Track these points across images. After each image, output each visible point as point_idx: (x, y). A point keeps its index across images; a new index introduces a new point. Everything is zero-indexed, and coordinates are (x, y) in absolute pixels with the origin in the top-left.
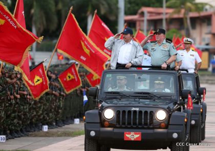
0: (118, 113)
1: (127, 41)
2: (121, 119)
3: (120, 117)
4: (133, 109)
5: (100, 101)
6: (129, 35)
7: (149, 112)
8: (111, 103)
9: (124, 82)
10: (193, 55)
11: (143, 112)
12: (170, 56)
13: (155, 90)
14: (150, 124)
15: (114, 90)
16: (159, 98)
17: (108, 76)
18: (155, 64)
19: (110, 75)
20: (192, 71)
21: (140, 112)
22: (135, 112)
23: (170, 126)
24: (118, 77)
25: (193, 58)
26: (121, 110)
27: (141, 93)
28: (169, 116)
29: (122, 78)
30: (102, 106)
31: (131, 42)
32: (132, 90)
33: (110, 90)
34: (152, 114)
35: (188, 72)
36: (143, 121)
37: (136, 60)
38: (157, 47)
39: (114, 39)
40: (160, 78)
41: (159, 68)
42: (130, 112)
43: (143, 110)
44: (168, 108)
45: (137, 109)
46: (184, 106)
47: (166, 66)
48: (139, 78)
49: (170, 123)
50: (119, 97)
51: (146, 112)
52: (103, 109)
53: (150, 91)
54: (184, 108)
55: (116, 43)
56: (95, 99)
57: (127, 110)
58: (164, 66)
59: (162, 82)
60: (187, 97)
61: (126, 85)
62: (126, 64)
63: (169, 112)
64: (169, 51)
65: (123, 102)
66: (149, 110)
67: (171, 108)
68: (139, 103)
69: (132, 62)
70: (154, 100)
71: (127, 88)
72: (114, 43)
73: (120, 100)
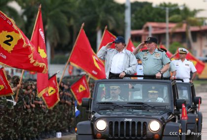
0: (110, 124)
1: (119, 50)
2: (114, 130)
3: (112, 128)
4: (126, 120)
5: (93, 112)
6: (121, 44)
7: (142, 123)
8: (105, 113)
9: (118, 92)
10: (188, 65)
11: (136, 123)
12: (162, 64)
13: (149, 101)
14: (144, 135)
16: (153, 108)
17: (100, 86)
18: (147, 73)
19: (103, 85)
20: (187, 81)
21: (133, 123)
22: (128, 123)
23: (163, 137)
24: (111, 87)
25: (188, 67)
26: (114, 121)
27: (134, 103)
28: (163, 127)
29: (115, 87)
30: (94, 117)
31: (124, 51)
32: (126, 100)
33: (103, 100)
34: (145, 125)
35: (183, 81)
36: (136, 131)
37: (130, 69)
38: (149, 56)
39: (106, 49)
40: (153, 88)
41: (153, 77)
42: (122, 123)
43: (137, 121)
44: (161, 119)
45: (130, 120)
46: (179, 116)
47: (160, 75)
48: (133, 88)
49: (164, 134)
50: (112, 107)
51: (139, 123)
52: (95, 120)
53: (145, 101)
54: (179, 119)
55: (108, 53)
56: (88, 109)
57: (120, 121)
58: (159, 75)
59: (156, 92)
60: (181, 107)
61: (119, 95)
62: (119, 74)
63: (163, 123)
64: (162, 60)
65: (117, 113)
66: (142, 121)
67: (165, 118)
68: (133, 113)
69: (126, 71)
70: (148, 111)
71: (121, 98)
72: (106, 52)
73: (113, 110)
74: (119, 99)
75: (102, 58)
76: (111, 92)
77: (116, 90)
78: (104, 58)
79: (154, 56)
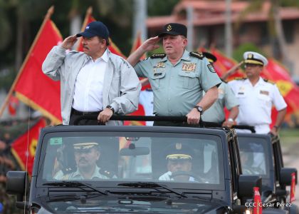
5: (34, 205)
6: (96, 40)
10: (266, 93)
12: (201, 88)
15: (68, 178)
19: (60, 140)
24: (77, 146)
27: (136, 185)
31: (105, 56)
32: (115, 177)
33: (59, 177)
37: (122, 100)
38: (167, 68)
41: (180, 120)
48: (132, 147)
50: (81, 195)
56: (22, 200)
58: (193, 115)
59: (186, 156)
60: (251, 196)
61: (98, 163)
64: (199, 78)
69: (113, 105)
70: (170, 203)
71: (101, 172)
72: (63, 60)
73: (83, 201)
74: (97, 175)
75: (53, 74)
76: (77, 157)
77: (88, 151)
78: (58, 75)
79: (179, 70)
